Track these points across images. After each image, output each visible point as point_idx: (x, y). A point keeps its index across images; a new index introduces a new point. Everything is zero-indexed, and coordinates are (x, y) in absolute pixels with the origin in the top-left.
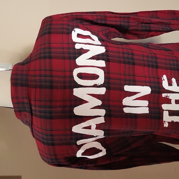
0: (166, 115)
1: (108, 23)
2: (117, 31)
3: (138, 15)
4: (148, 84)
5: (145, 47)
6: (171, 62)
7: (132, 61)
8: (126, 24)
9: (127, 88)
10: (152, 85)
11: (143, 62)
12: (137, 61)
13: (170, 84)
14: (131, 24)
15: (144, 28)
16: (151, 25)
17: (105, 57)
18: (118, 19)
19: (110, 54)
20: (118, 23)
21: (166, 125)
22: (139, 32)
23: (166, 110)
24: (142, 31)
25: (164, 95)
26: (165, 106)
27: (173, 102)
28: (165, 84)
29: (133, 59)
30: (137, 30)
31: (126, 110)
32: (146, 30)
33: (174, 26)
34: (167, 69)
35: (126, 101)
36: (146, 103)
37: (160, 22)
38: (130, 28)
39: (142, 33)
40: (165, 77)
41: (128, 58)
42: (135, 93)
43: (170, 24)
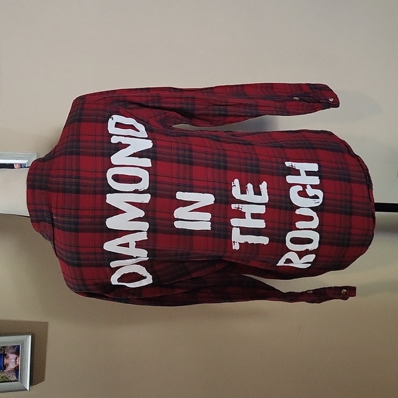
0: (236, 234)
4: (212, 191)
6: (248, 162)
7: (190, 159)
8: (190, 106)
9: (180, 196)
10: (217, 192)
11: (206, 161)
12: (197, 160)
13: (243, 191)
15: (217, 112)
16: (228, 108)
17: (151, 154)
18: (178, 100)
19: (158, 149)
21: (236, 247)
22: (210, 118)
23: (237, 227)
25: (234, 206)
26: (235, 222)
27: (248, 216)
28: (236, 192)
29: (191, 157)
30: (207, 115)
31: (178, 225)
32: (220, 115)
33: (264, 108)
34: (240, 170)
35: (179, 213)
36: (208, 216)
37: (241, 104)
38: (197, 112)
39: (216, 118)
40: (236, 182)
41: (184, 156)
42: (191, 203)
43: (257, 106)
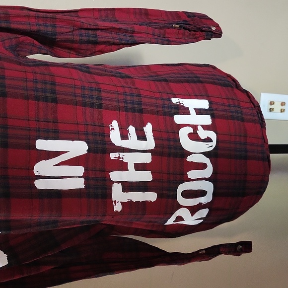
0: (117, 190)
1: (13, 26)
2: (36, 43)
3: (79, 14)
4: (83, 137)
5: (81, 70)
6: (128, 98)
7: (52, 95)
8: (50, 29)
9: (42, 145)
10: (91, 137)
11: (74, 98)
12: (62, 96)
13: (124, 136)
14: (58, 29)
15: (84, 38)
16: (99, 33)
18: (33, 21)
19: (7, 82)
20: (34, 28)
21: (118, 208)
22: (76, 46)
23: (118, 182)
24: (81, 42)
25: (113, 156)
26: (115, 176)
27: (131, 167)
28: (115, 136)
29: (54, 92)
30: (73, 41)
31: (40, 184)
32: (88, 42)
34: (119, 109)
35: (41, 168)
36: (80, 170)
37: (114, 28)
38: (59, 38)
39: (84, 46)
40: (115, 124)
41: (44, 91)
42: (57, 154)
43: (133, 32)
